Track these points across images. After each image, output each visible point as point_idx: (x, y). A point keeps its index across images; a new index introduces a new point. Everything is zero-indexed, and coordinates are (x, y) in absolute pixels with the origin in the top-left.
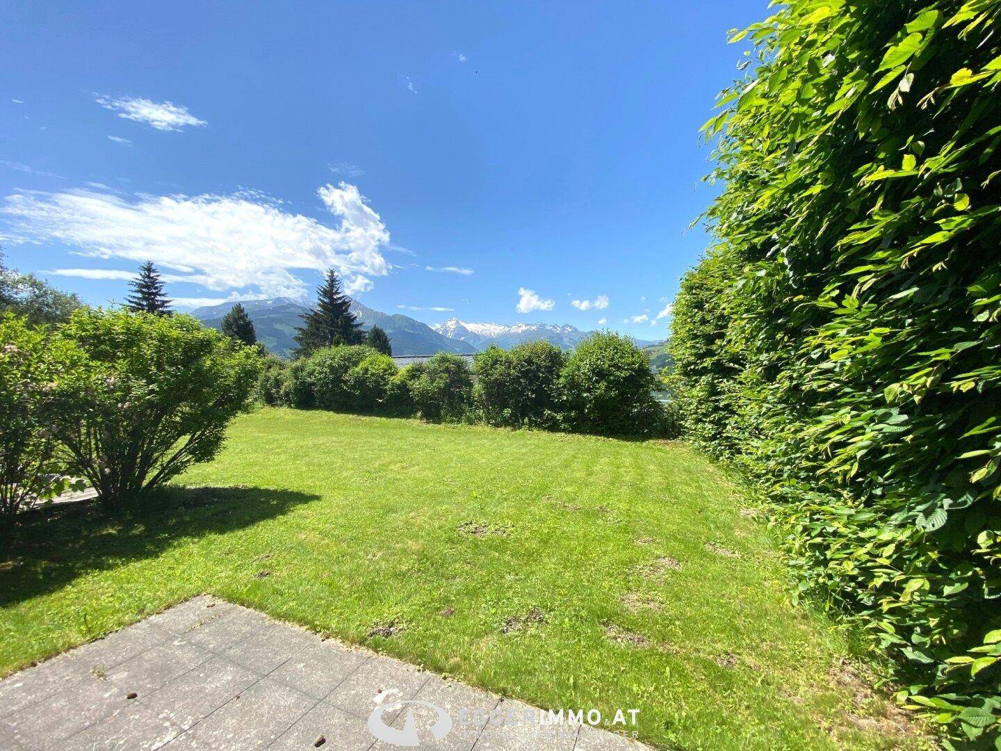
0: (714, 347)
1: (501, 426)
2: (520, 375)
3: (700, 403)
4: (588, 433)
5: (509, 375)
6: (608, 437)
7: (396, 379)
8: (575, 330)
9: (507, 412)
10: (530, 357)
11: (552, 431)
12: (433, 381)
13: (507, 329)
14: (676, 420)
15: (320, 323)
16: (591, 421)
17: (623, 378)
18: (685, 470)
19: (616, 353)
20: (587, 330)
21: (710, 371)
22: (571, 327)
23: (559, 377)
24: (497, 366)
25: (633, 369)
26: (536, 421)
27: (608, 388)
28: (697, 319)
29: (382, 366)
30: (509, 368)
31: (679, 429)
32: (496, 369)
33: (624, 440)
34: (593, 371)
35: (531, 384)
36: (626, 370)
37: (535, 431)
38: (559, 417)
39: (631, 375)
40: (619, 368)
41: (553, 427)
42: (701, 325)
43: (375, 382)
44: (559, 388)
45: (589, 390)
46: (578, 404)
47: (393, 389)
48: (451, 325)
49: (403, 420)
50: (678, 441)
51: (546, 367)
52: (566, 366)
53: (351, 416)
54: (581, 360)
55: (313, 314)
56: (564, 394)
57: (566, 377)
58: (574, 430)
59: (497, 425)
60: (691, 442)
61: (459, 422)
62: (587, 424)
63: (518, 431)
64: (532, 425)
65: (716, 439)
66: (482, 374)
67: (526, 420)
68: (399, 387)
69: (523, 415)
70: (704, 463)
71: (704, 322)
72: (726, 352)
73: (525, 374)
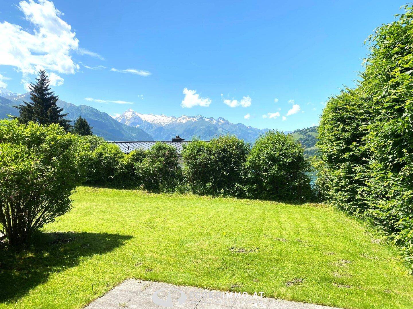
0: (351, 146)
1: (204, 195)
2: (218, 160)
3: (340, 179)
4: (265, 199)
5: (210, 159)
6: (279, 202)
7: (125, 161)
8: (227, 123)
9: (209, 185)
10: (224, 147)
11: (240, 198)
12: (154, 163)
13: (174, 120)
14: (321, 190)
15: (32, 113)
16: (267, 191)
17: (289, 163)
18: (333, 221)
19: (283, 146)
20: (236, 123)
21: (348, 160)
22: (224, 120)
23: (245, 161)
24: (201, 153)
25: (294, 157)
26: (229, 191)
27: (279, 169)
28: (340, 128)
29: (113, 151)
30: (210, 155)
31: (323, 196)
32: (200, 155)
33: (288, 203)
34: (269, 158)
35: (226, 165)
36: (290, 157)
37: (228, 198)
38: (245, 188)
39: (293, 161)
40: (285, 156)
41: (241, 195)
42: (342, 132)
43: (108, 163)
44: (245, 169)
45: (266, 170)
46: (258, 180)
47: (122, 168)
48: (129, 115)
49: (130, 191)
50: (323, 204)
51: (236, 154)
52: (250, 154)
53: (88, 188)
54: (260, 150)
55: (26, 105)
56: (249, 173)
57: (250, 162)
58: (256, 197)
59: (201, 194)
60: (332, 204)
61: (173, 192)
62: (264, 193)
63: (216, 198)
64: (227, 194)
65: (351, 201)
66: (191, 158)
67: (222, 190)
68: (126, 167)
69: (220, 187)
70: (342, 217)
71: (344, 130)
72: (359, 150)
73: (222, 159)
